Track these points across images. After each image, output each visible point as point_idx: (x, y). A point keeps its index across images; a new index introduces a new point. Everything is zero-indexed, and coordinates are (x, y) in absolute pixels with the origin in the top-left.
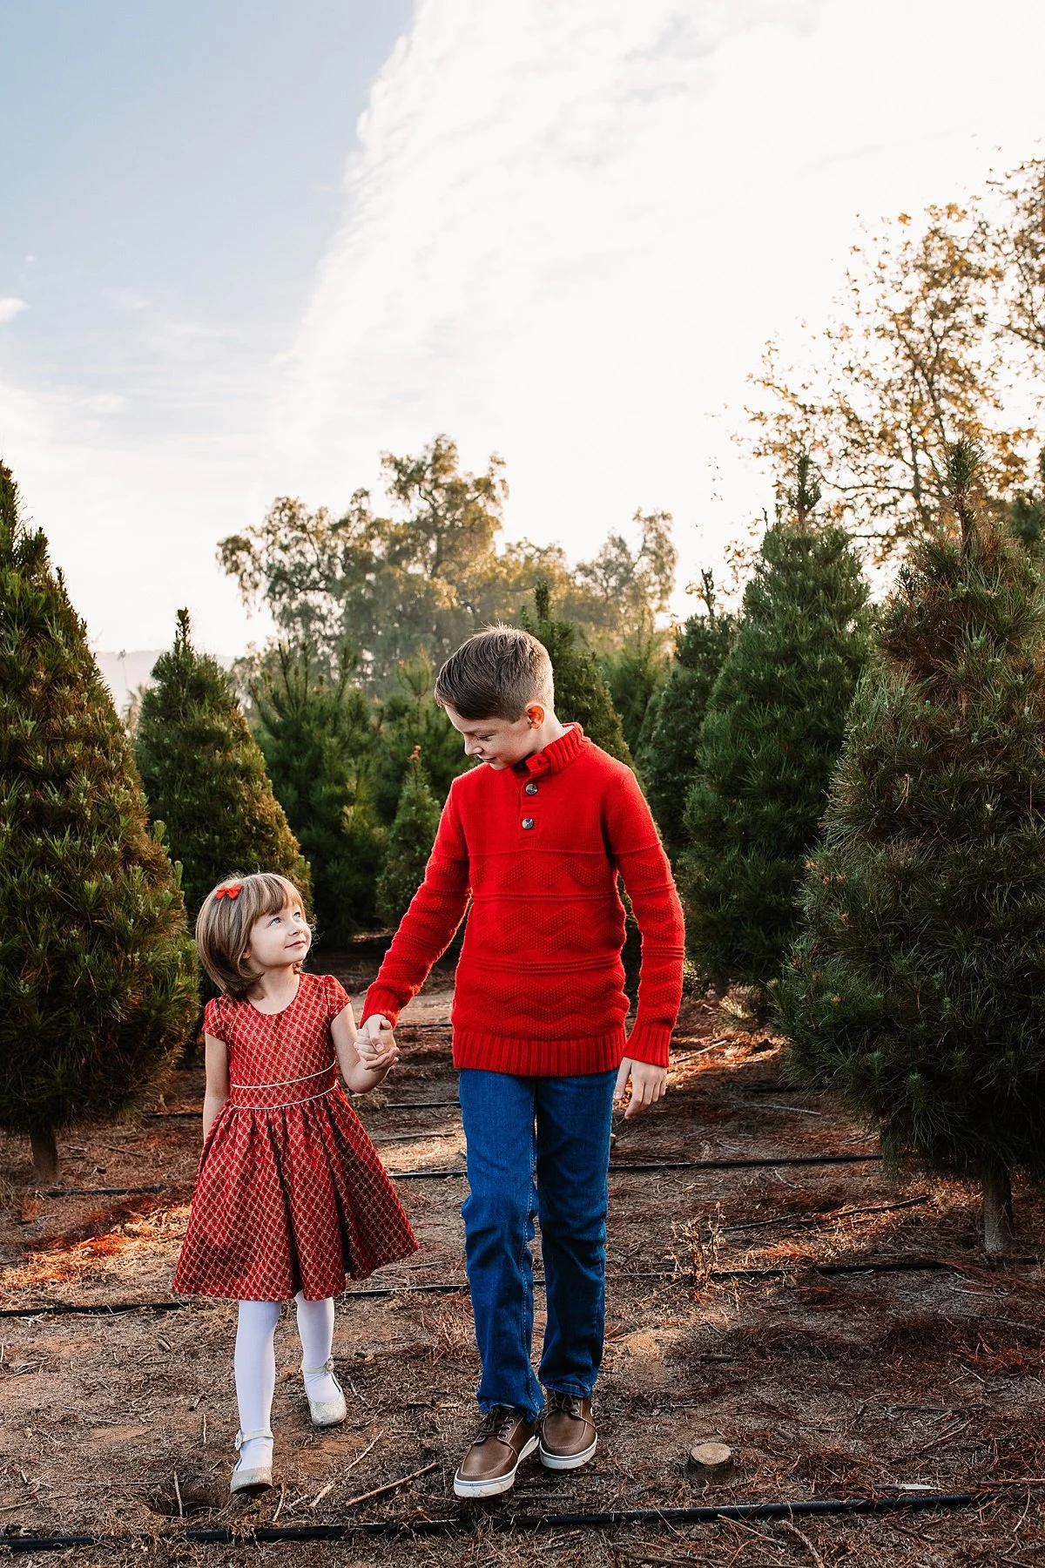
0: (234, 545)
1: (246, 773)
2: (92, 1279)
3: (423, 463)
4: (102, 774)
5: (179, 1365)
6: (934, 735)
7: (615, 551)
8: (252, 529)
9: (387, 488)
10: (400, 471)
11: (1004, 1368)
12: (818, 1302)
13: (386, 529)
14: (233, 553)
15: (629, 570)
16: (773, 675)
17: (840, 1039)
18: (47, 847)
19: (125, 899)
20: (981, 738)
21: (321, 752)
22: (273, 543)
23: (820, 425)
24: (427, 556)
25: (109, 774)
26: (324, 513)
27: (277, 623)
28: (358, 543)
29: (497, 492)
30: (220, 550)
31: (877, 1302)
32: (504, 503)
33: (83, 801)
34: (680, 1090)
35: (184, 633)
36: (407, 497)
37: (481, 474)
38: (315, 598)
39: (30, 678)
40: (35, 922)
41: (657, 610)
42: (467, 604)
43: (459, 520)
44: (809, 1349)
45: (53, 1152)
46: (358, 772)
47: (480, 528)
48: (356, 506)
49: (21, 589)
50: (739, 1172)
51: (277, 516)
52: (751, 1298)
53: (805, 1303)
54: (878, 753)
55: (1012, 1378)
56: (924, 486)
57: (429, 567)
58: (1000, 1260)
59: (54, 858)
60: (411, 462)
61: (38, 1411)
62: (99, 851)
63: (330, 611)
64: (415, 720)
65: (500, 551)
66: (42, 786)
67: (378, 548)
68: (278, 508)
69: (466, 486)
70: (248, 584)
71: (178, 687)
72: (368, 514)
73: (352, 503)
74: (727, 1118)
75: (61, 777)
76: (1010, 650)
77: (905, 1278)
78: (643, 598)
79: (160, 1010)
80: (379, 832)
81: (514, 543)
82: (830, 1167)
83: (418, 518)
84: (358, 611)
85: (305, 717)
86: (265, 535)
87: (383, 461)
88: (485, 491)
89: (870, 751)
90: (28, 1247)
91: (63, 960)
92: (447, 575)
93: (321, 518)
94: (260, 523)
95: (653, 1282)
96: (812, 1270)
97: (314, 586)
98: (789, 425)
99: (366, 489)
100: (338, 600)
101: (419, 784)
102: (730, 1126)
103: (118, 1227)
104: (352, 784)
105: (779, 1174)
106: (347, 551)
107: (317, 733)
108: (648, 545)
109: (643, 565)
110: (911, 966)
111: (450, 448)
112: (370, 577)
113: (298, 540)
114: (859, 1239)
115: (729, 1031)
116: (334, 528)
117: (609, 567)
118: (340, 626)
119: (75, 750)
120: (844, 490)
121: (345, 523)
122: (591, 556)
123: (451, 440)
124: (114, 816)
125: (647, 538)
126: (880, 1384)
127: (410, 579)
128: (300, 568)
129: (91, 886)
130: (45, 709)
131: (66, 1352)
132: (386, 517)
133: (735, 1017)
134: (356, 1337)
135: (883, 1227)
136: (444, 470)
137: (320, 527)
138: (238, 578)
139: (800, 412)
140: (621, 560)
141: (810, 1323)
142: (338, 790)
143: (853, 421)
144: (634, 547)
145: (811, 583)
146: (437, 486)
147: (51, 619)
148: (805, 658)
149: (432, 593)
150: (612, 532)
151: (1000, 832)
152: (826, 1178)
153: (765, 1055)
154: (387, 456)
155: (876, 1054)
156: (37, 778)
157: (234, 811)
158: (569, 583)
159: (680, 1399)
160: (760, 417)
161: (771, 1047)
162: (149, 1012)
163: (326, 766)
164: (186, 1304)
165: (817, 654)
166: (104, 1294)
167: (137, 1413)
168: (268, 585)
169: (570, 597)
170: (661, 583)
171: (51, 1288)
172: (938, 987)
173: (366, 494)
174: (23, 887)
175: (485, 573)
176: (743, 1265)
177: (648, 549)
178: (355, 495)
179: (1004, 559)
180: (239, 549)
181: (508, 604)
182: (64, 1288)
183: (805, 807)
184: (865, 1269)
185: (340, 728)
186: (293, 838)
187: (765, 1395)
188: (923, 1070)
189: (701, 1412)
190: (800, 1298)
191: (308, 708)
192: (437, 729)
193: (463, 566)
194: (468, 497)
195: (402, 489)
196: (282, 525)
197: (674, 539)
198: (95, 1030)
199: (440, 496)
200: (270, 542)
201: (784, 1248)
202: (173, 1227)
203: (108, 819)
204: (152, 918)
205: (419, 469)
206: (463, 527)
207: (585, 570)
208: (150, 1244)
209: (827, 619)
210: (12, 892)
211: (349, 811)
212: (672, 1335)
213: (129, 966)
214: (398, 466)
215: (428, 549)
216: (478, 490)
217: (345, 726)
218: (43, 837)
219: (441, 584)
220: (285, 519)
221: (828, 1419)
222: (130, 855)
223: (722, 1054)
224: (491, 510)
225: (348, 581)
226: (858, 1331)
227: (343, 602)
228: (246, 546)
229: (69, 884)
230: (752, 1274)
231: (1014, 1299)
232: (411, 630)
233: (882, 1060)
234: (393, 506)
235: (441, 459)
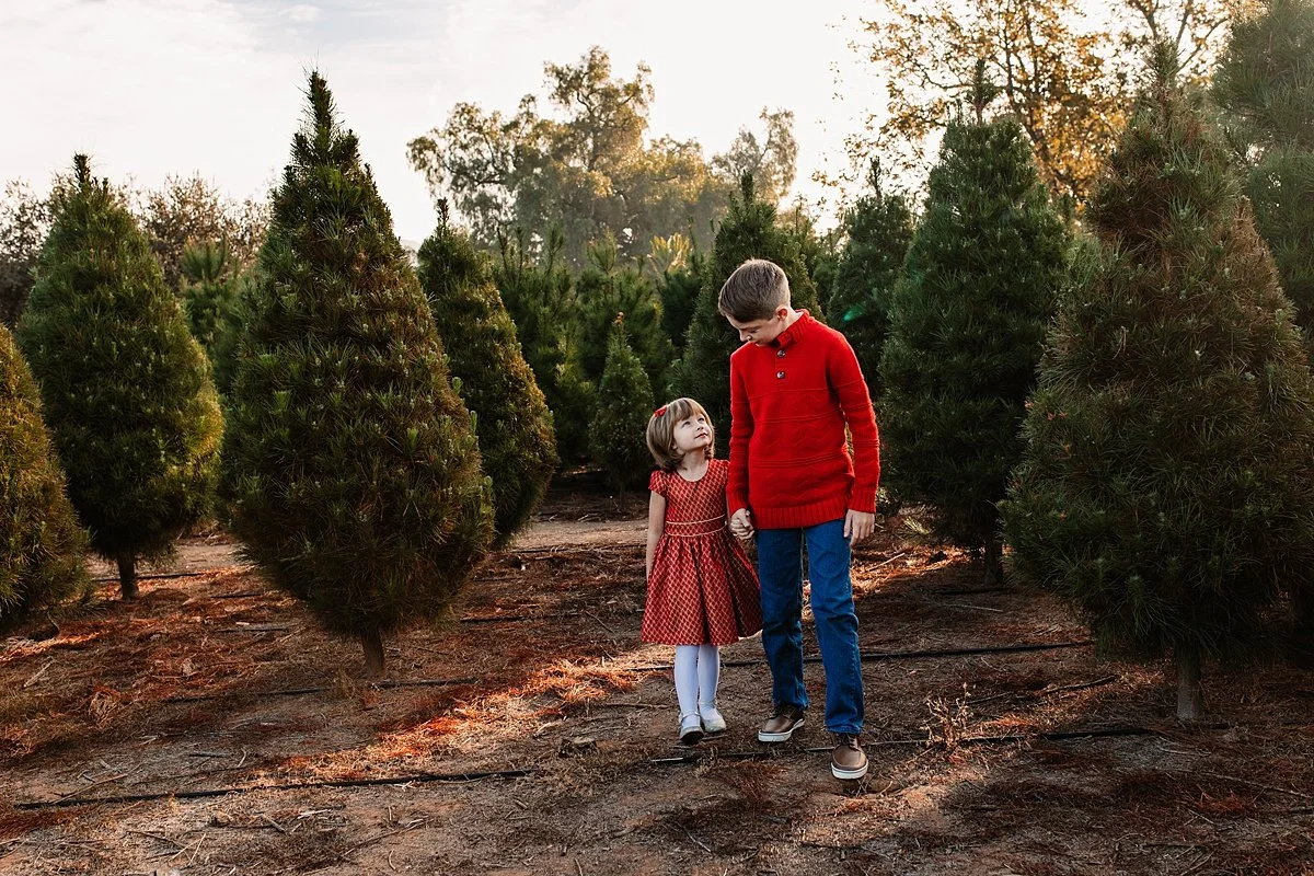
0: (422, 146)
1: (501, 336)
2: (440, 753)
3: (581, 72)
4: (415, 339)
5: (540, 820)
6: (1145, 293)
7: (745, 145)
8: (436, 131)
9: (550, 94)
10: (561, 79)
11: (1228, 812)
12: (1053, 762)
13: (550, 130)
14: (420, 152)
15: (757, 161)
16: (959, 246)
17: (1066, 548)
18: (375, 400)
19: (439, 443)
20: (1188, 295)
21: (537, 318)
22: (455, 143)
23: (926, 32)
24: (586, 152)
25: (420, 338)
26: (497, 116)
27: (460, 211)
28: (526, 142)
29: (644, 96)
30: (410, 149)
31: (1104, 762)
32: (650, 105)
33: (402, 361)
34: (879, 594)
35: (444, 219)
36: (568, 102)
37: (630, 80)
38: (491, 190)
39: (352, 259)
40: (368, 463)
41: (781, 195)
42: (619, 193)
43: (612, 121)
44: (1058, 799)
45: (380, 651)
46: (567, 335)
47: (629, 127)
48: (524, 109)
49: (342, 183)
50: (951, 659)
51: (457, 119)
52: (997, 760)
53: (1043, 763)
54: (1096, 309)
55: (1235, 820)
56: (1015, 84)
57: (587, 161)
58: (1196, 726)
59: (380, 409)
60: (570, 71)
61: (438, 858)
62: (416, 402)
63: (504, 200)
64: (609, 290)
65: (647, 147)
66: (367, 350)
67: (543, 146)
68: (457, 112)
69: (618, 91)
70: (434, 179)
71: (442, 266)
72: (535, 116)
73: (521, 107)
74: (925, 616)
75: (382, 342)
76: (1211, 220)
77: (1120, 742)
78: (770, 184)
79: (470, 534)
80: (586, 385)
81: (658, 140)
82: (1023, 655)
83: (577, 119)
84: (528, 200)
85: (521, 290)
86: (447, 136)
87: (546, 70)
88: (634, 95)
89: (1089, 308)
90: (377, 728)
91: (393, 494)
92: (603, 168)
93: (495, 121)
94: (443, 126)
95: (911, 749)
96: (1041, 736)
97: (490, 180)
98: (898, 33)
99: (533, 95)
100: (511, 191)
101: (623, 345)
102: (929, 622)
103: (447, 711)
104: (562, 345)
105: (984, 660)
106: (517, 149)
107: (532, 303)
108: (773, 139)
109: (769, 156)
110: (1128, 487)
111: (603, 58)
112: (537, 171)
113: (476, 140)
114: (1070, 711)
115: (906, 545)
116: (506, 129)
117: (740, 158)
118: (513, 214)
119: (393, 319)
120: (945, 88)
121: (515, 124)
122: (724, 150)
123: (603, 51)
124: (427, 374)
125: (773, 134)
126: (1126, 826)
127: (573, 172)
128: (477, 164)
129: (413, 432)
130: (366, 283)
131: (443, 811)
132: (550, 119)
133: (918, 533)
134: (678, 796)
135: (1086, 701)
136: (599, 77)
137: (494, 129)
138: (425, 174)
139: (909, 22)
140: (750, 152)
141: (1051, 778)
142: (551, 351)
143: (954, 28)
144: (761, 141)
145: (990, 167)
146: (593, 91)
147: (366, 207)
148: (987, 232)
149: (590, 183)
150: (743, 128)
151: (1205, 374)
152: (1025, 665)
153: (942, 563)
154: (549, 66)
155: (1100, 560)
156: (363, 342)
157: (493, 369)
158: (707, 173)
159: (964, 840)
160: (873, 26)
161: (946, 557)
162: (460, 535)
163: (541, 331)
164: (529, 772)
165: (996, 228)
166: (454, 765)
167: (519, 858)
168: (451, 179)
169: (707, 185)
170: (784, 172)
171: (408, 761)
172: (1153, 503)
173: (533, 99)
174: (357, 433)
175: (635, 166)
176: (980, 734)
177: (773, 143)
178: (523, 100)
179: (1203, 142)
180: (426, 148)
181: (655, 192)
182: (420, 760)
183: (990, 356)
184: (1085, 735)
185: (550, 298)
186: (539, 391)
187: (1033, 835)
188: (1140, 572)
189: (986, 850)
190: (1038, 759)
191: (523, 283)
192: (628, 299)
193: (616, 160)
194: (620, 100)
195: (563, 94)
196: (461, 128)
197: (795, 133)
198: (418, 551)
199: (595, 100)
200: (452, 142)
201: (1010, 720)
202: (492, 710)
203: (422, 373)
204: (460, 458)
205: (578, 77)
206: (616, 126)
207: (720, 162)
208: (477, 724)
209: (1004, 198)
210: (349, 438)
211: (561, 368)
212: (941, 790)
213: (444, 498)
214: (559, 74)
215: (586, 146)
216: (628, 94)
217: (555, 295)
218: (372, 393)
219: (598, 175)
220: (465, 122)
221: (1092, 854)
222: (440, 406)
223: (905, 564)
224: (639, 111)
225: (519, 174)
226: (1092, 784)
227: (515, 192)
228: (432, 146)
229: (395, 431)
230: (992, 741)
231: (1217, 757)
232: (574, 215)
233: (1105, 566)
234: (555, 109)
235: (595, 68)
